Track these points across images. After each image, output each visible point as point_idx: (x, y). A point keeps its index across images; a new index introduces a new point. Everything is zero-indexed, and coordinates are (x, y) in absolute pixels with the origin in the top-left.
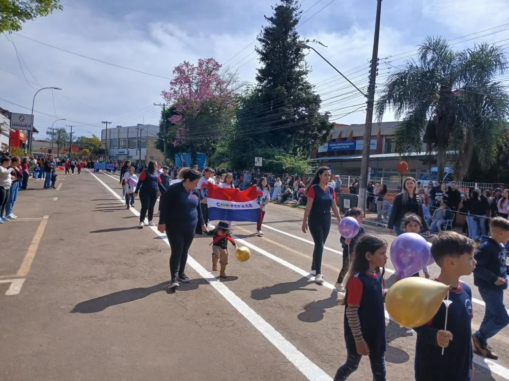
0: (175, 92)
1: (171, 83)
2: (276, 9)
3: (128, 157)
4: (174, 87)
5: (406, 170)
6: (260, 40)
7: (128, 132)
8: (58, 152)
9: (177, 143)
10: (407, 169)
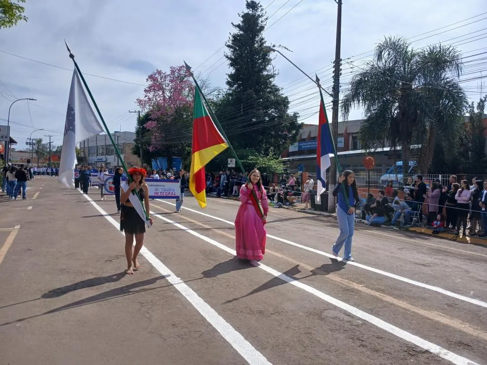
0: (149, 99)
1: (145, 91)
2: (243, 17)
3: (107, 163)
4: (148, 94)
5: (372, 165)
6: (228, 46)
7: (105, 140)
8: (38, 161)
9: (153, 148)
10: (374, 164)
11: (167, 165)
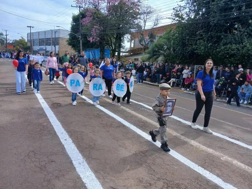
3: (46, 51)
7: (45, 34)
9: (93, 39)
11: (100, 55)
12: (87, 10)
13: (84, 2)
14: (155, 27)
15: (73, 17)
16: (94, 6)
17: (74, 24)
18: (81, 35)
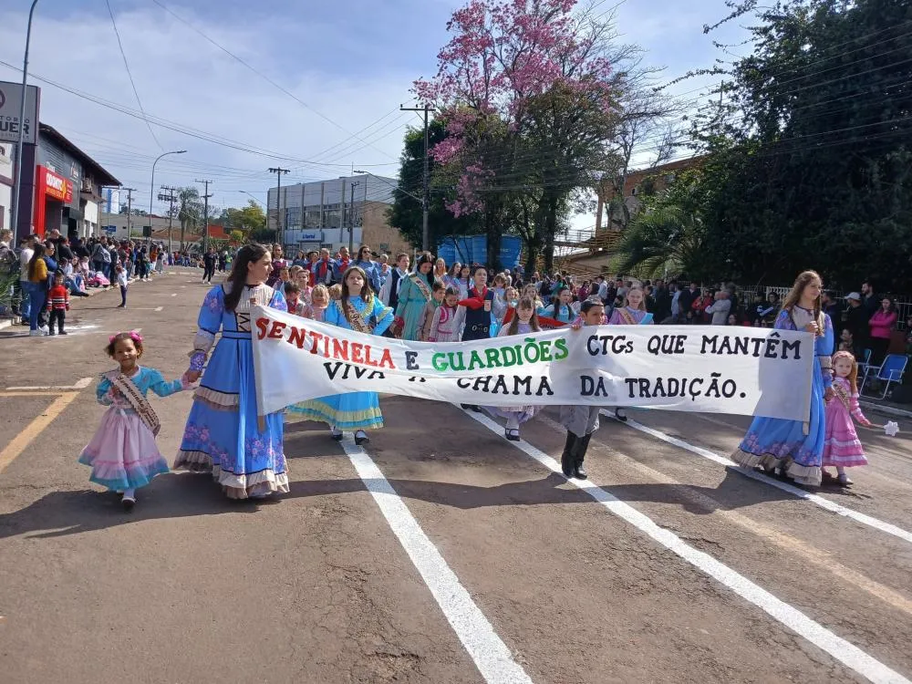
0: (449, 80)
1: (440, 56)
4: (448, 65)
7: (323, 193)
8: (182, 236)
9: (462, 207)
11: (486, 256)
12: (449, 115)
13: (442, 92)
14: (661, 163)
15: (407, 137)
16: (473, 101)
17: (412, 159)
18: (428, 195)
